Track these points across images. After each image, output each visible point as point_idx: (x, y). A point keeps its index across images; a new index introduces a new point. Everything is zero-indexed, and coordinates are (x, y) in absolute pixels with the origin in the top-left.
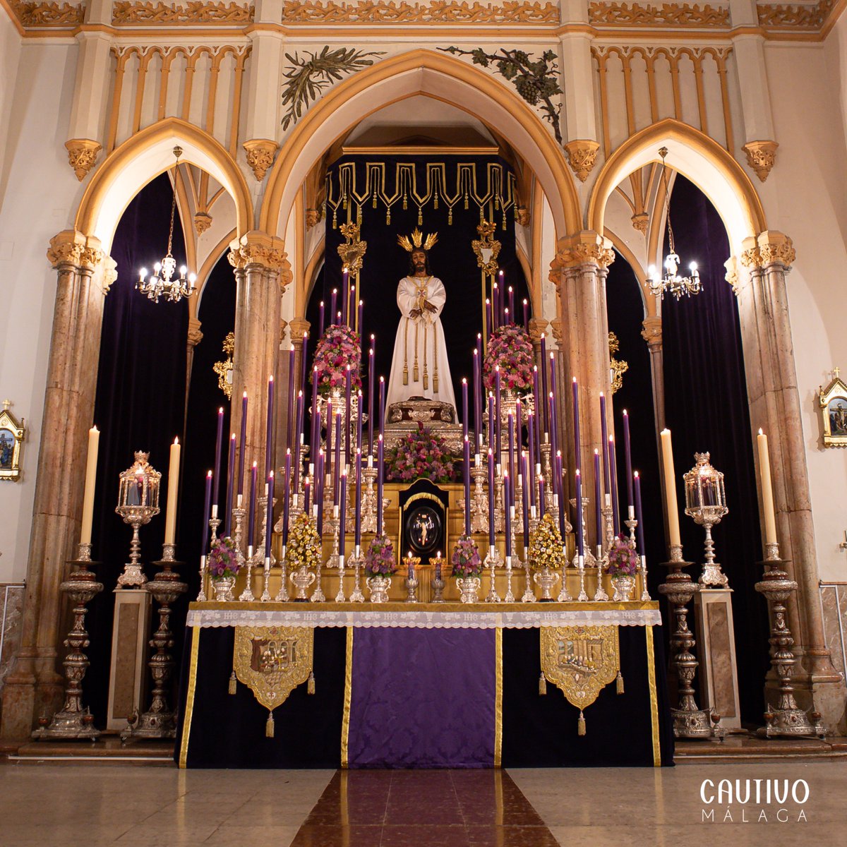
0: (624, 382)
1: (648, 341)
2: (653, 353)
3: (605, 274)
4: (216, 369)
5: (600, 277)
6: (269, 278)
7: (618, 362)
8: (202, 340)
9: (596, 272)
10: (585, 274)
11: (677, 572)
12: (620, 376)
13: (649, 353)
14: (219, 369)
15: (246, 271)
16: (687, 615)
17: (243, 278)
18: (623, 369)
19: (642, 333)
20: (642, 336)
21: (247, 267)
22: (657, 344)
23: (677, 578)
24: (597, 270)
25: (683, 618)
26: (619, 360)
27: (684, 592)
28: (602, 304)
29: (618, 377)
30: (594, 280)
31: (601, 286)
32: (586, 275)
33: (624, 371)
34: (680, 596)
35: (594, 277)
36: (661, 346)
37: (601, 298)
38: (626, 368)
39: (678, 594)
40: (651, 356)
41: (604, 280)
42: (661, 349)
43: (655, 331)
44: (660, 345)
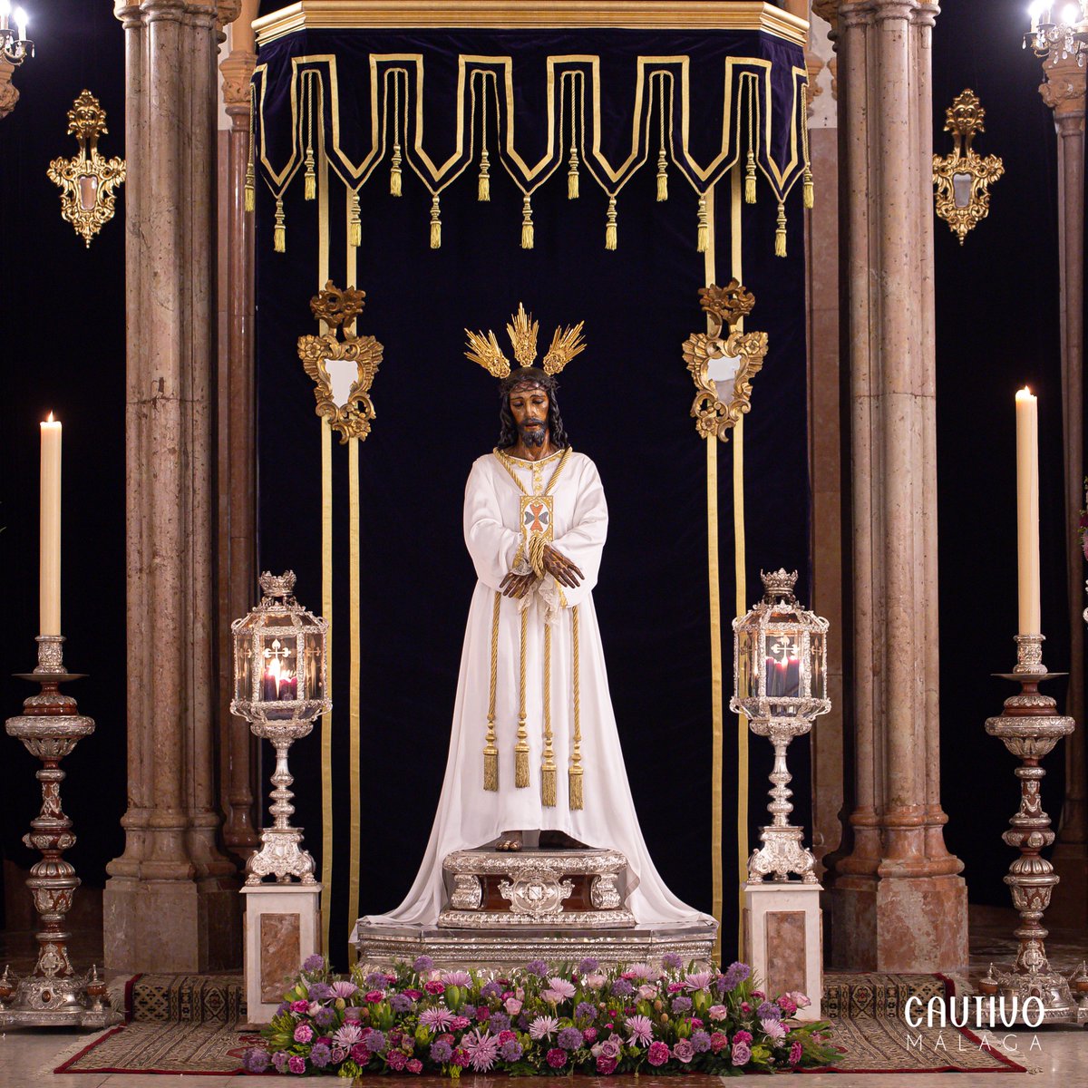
0: (992, 204)
1: (1053, 108)
2: (1064, 137)
3: (931, 18)
4: (53, 176)
5: (920, 26)
6: (194, 27)
7: (982, 159)
8: (17, 105)
9: (911, 16)
10: (886, 22)
11: (1029, 694)
12: (985, 190)
13: (1055, 135)
14: (60, 175)
15: (144, 13)
16: (1042, 780)
17: (139, 28)
18: (991, 174)
19: (1042, 89)
20: (1041, 96)
21: (149, 7)
22: (1074, 117)
23: (1024, 707)
24: (914, 10)
25: (1033, 787)
26: (983, 153)
27: (1040, 737)
28: (921, 86)
29: (980, 192)
30: (905, 36)
31: (922, 46)
32: (889, 25)
33: (995, 178)
34: (1028, 742)
35: (905, 29)
36: (1083, 122)
37: (921, 73)
38: (999, 172)
39: (1024, 739)
40: (1060, 142)
41: (929, 32)
42: (1082, 128)
43: (1070, 87)
44: (1082, 118)
